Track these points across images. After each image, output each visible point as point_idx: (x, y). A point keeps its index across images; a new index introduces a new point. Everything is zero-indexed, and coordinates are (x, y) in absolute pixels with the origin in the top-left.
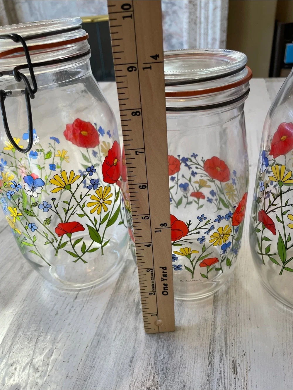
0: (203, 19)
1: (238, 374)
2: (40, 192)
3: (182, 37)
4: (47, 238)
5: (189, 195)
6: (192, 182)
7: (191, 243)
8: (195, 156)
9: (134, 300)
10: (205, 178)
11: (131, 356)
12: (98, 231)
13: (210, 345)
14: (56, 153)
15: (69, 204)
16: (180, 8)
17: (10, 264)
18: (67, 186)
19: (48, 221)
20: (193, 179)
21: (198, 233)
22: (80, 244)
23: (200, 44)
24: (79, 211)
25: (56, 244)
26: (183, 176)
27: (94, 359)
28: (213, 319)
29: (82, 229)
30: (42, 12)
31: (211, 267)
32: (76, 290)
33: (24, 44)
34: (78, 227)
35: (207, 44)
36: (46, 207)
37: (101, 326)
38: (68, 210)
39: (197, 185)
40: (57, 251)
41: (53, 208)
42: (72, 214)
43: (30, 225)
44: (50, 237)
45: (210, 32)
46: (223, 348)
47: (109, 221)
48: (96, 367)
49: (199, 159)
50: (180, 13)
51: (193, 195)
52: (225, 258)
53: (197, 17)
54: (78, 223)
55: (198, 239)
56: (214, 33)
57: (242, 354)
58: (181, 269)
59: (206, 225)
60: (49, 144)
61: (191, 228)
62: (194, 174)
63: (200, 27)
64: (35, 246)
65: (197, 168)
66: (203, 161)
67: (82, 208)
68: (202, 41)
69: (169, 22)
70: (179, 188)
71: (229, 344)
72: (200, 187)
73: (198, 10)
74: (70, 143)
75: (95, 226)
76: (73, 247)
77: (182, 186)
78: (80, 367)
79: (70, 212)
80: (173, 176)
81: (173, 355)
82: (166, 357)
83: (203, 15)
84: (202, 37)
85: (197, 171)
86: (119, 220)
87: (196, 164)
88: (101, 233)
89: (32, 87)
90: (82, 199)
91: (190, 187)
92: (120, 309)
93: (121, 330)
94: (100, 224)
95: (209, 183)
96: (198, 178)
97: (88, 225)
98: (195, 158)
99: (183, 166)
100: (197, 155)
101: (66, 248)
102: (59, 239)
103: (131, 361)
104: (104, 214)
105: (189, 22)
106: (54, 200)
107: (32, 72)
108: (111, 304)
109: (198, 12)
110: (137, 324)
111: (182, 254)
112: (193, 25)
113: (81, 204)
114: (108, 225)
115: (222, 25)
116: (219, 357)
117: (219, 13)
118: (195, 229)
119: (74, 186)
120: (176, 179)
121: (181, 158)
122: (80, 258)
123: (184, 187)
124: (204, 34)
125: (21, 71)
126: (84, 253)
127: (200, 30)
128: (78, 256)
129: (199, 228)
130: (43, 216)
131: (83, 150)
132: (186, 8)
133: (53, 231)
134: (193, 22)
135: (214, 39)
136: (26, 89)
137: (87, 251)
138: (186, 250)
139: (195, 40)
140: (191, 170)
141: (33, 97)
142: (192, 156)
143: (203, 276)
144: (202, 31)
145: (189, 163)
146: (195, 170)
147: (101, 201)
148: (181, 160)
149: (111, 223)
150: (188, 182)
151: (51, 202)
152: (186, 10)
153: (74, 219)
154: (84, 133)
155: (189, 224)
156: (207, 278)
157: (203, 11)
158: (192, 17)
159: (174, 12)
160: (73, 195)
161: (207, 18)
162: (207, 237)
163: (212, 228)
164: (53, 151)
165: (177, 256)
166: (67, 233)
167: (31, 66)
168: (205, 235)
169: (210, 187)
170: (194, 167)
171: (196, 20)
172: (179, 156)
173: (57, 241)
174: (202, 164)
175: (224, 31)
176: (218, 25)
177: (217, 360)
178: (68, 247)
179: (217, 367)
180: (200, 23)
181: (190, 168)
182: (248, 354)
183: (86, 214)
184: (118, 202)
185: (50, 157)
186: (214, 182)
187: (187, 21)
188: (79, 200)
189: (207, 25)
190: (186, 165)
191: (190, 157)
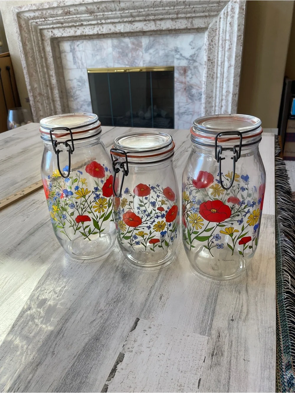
0: (219, 75)
1: (162, 300)
2: (70, 198)
3: (202, 88)
4: (71, 223)
5: (156, 208)
6: (157, 201)
7: (143, 229)
8: (158, 186)
9: (116, 265)
10: (164, 199)
11: (108, 289)
12: (98, 222)
13: (152, 287)
14: (80, 180)
15: (84, 205)
16: (201, 64)
17: (47, 243)
18: (84, 196)
19: (72, 214)
20: (158, 200)
21: (147, 223)
22: (88, 228)
23: (216, 95)
24: (89, 210)
25: (75, 228)
26: (152, 197)
27: (89, 289)
28: (157, 276)
29: (90, 220)
30: (84, 61)
31: (155, 244)
32: (82, 260)
33: (70, 131)
34: (87, 219)
35: (222, 95)
36: (72, 206)
37: (95, 275)
38: (83, 209)
39: (160, 203)
40: (75, 231)
41: (76, 207)
42: (85, 211)
43: (63, 216)
44: (73, 223)
45: (225, 86)
46: (158, 289)
47: (105, 218)
48: (89, 292)
49: (160, 187)
50: (200, 69)
51: (158, 209)
52: (164, 240)
53: (214, 73)
54: (88, 216)
55: (147, 227)
56: (228, 87)
57: (167, 292)
58: (139, 244)
59: (150, 219)
60: (77, 174)
61: (143, 220)
62: (158, 196)
63: (216, 81)
64: (64, 228)
65: (159, 193)
66: (163, 189)
67: (90, 209)
68: (218, 93)
69: (190, 76)
70: (150, 204)
71: (162, 287)
72: (162, 204)
73: (216, 66)
74: (88, 174)
75: (97, 219)
76: (84, 230)
77: (151, 203)
78: (81, 292)
79: (84, 210)
80: (147, 197)
81: (130, 290)
82: (127, 290)
83: (219, 72)
84: (218, 89)
85: (160, 194)
86: (111, 218)
87: (159, 190)
88: (100, 224)
89: (72, 149)
90: (91, 204)
91: (156, 203)
92: (107, 268)
93: (105, 278)
94: (100, 219)
95: (166, 202)
96: (160, 199)
97: (93, 218)
98: (158, 187)
99: (152, 191)
100: (159, 185)
101: (80, 230)
102: (77, 224)
103: (108, 291)
104: (102, 213)
105: (207, 76)
106: (76, 202)
107: (73, 143)
108: (102, 266)
109: (215, 69)
110: (115, 276)
111: (140, 235)
112: (210, 79)
113: (90, 206)
114: (104, 220)
115: (235, 80)
116: (154, 292)
117: (232, 70)
118: (145, 221)
119: (87, 197)
120: (148, 199)
121: (151, 186)
122: (87, 237)
123: (153, 204)
124: (220, 87)
125: (68, 142)
126: (90, 234)
127: (216, 84)
128: (86, 236)
129: (147, 221)
130: (70, 210)
131: (96, 179)
132: (205, 65)
133: (74, 219)
134: (211, 76)
135: (228, 92)
136: (69, 150)
137: (91, 234)
138: (142, 233)
139: (212, 91)
140: (157, 194)
141: (72, 154)
142: (157, 186)
143: (151, 249)
144: (218, 85)
145: (155, 190)
146: (159, 194)
147: (101, 206)
148: (151, 187)
149: (106, 219)
150: (155, 201)
151: (75, 204)
152: (206, 67)
153: (86, 214)
154: (97, 169)
155: (142, 218)
156: (154, 251)
157: (219, 68)
158: (209, 72)
159: (195, 67)
160: (86, 201)
161: (222, 74)
162: (152, 226)
163: (154, 221)
164: (78, 178)
165: (137, 236)
166: (81, 221)
167: (72, 140)
168: (151, 225)
169: (166, 204)
170: (158, 192)
171: (213, 75)
172: (149, 185)
173: (76, 225)
174: (162, 191)
175: (237, 86)
176: (232, 80)
177: (153, 293)
178: (81, 230)
179: (152, 296)
180: (217, 77)
181: (156, 193)
182: (170, 292)
183: (92, 212)
184: (111, 208)
185: (76, 181)
186: (168, 201)
187: (206, 75)
188: (89, 204)
189: (223, 80)
190: (154, 191)
191: (155, 186)
